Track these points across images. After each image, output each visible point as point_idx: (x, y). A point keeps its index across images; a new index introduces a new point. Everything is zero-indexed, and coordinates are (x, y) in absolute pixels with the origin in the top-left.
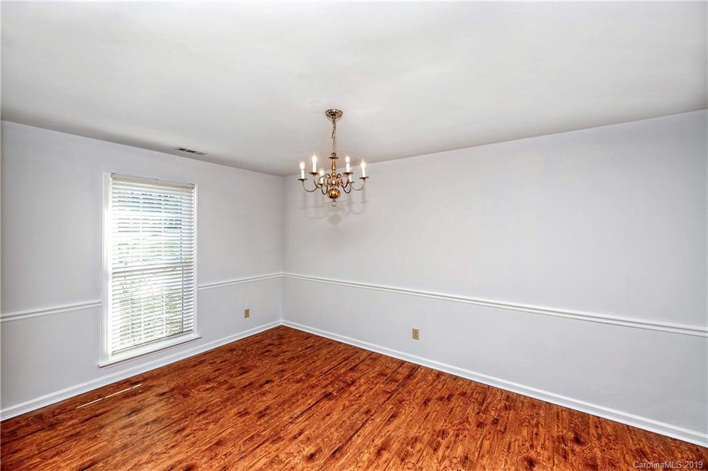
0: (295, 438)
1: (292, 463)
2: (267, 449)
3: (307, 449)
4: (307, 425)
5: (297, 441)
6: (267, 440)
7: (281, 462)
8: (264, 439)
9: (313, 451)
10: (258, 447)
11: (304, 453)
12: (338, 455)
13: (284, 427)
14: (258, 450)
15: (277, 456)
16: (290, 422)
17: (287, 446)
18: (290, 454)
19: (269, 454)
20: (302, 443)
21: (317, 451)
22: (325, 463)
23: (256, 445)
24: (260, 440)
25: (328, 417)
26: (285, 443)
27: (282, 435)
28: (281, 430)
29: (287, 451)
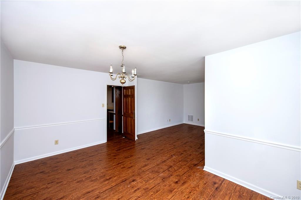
0: (138, 189)
1: (141, 179)
2: (150, 186)
3: (135, 183)
4: (132, 194)
5: (138, 188)
6: (150, 189)
7: (144, 181)
8: (151, 190)
9: (133, 182)
10: (153, 187)
11: (136, 182)
12: (124, 180)
13: (143, 195)
14: (153, 186)
15: (146, 183)
16: (139, 197)
17: (142, 186)
18: (142, 183)
19: (149, 184)
20: (136, 186)
21: (131, 182)
22: (130, 178)
23: (154, 188)
24: (154, 190)
25: (119, 198)
26: (143, 187)
27: (144, 191)
28: (144, 193)
29: (142, 184)
